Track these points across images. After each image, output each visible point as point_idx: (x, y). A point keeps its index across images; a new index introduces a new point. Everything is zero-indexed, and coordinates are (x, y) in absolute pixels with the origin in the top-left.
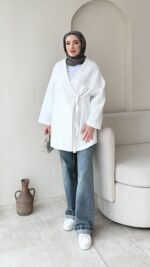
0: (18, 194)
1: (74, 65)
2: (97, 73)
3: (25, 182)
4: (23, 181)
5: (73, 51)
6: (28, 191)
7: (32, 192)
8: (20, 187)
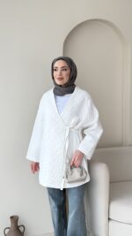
0: (7, 231)
1: (62, 94)
2: (88, 102)
3: (14, 219)
4: (12, 218)
5: (61, 79)
6: (17, 228)
7: (21, 229)
8: (9, 223)
